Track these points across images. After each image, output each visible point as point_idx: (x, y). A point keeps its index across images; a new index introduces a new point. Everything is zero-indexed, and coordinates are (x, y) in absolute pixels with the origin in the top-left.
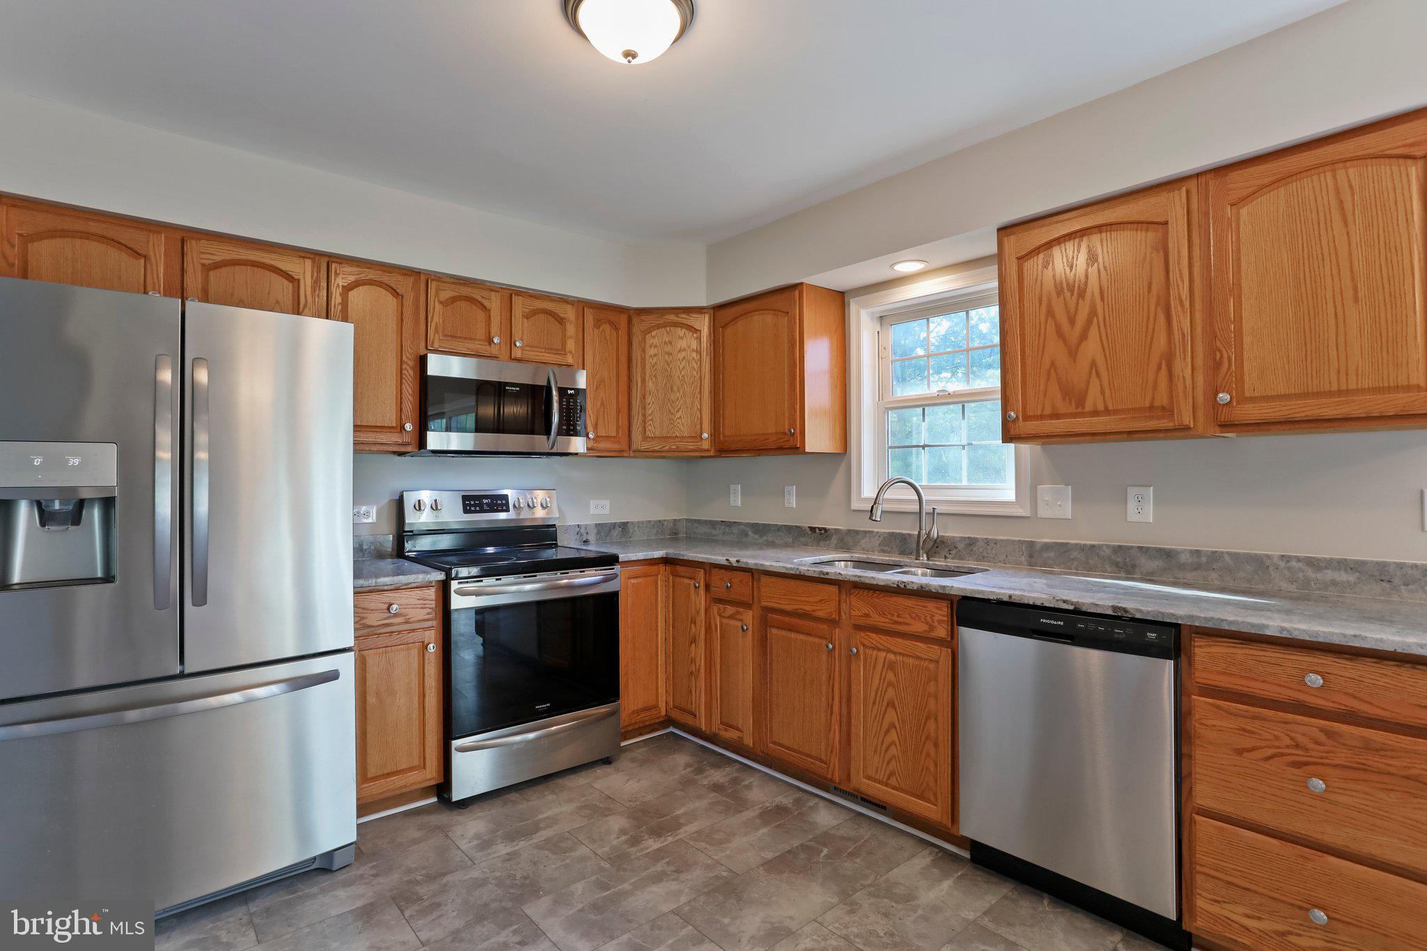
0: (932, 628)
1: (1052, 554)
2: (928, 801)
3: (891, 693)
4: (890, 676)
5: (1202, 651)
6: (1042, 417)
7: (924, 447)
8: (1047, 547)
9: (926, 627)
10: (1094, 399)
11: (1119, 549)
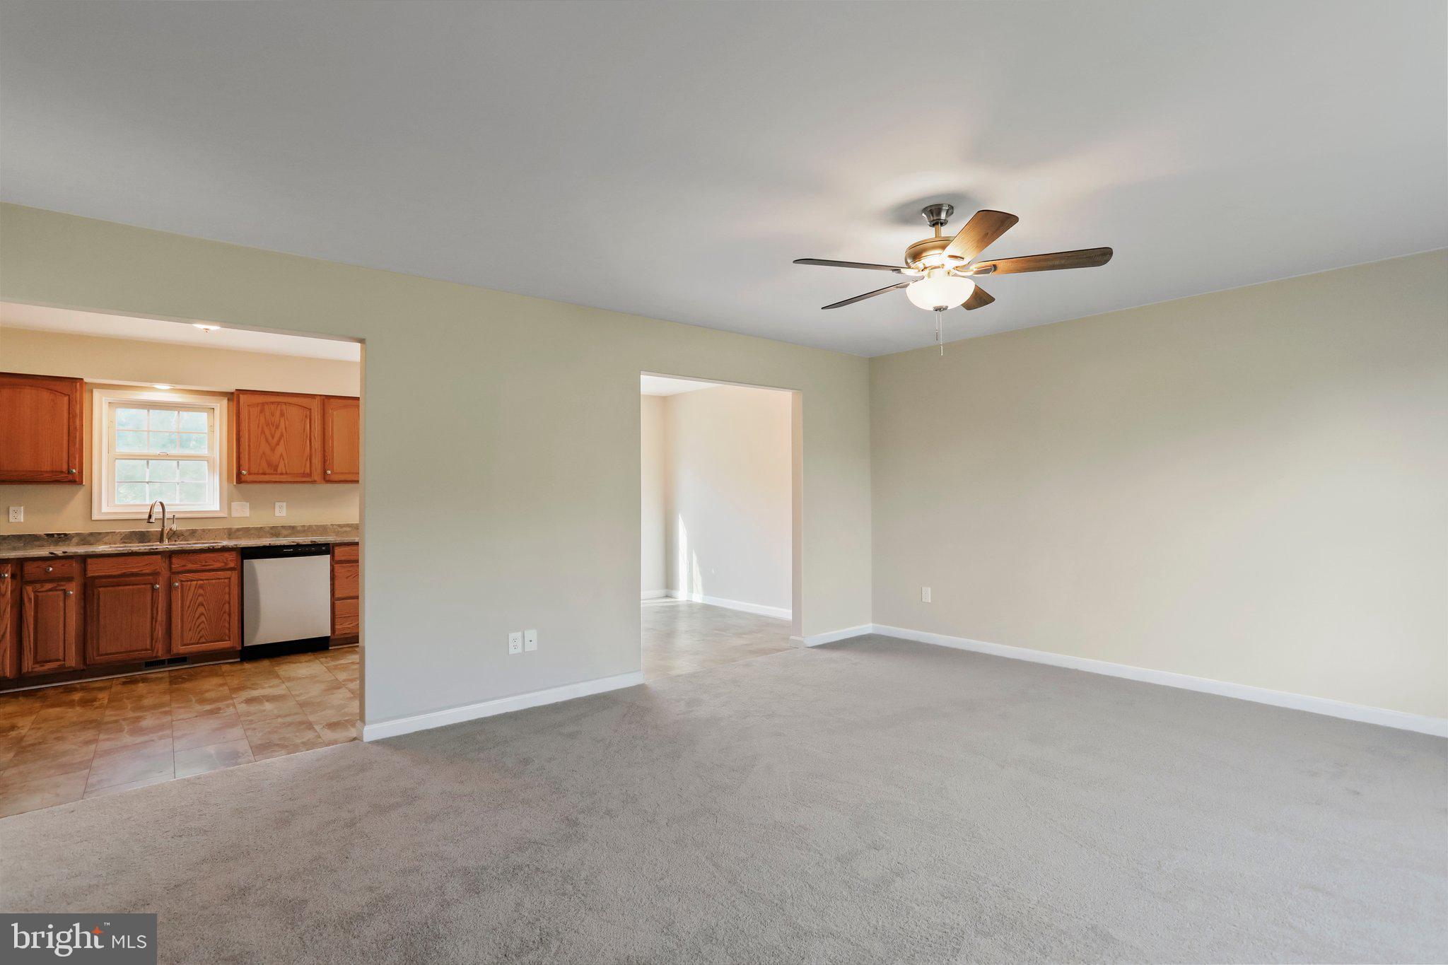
0: (226, 564)
1: (241, 533)
2: (227, 641)
3: (200, 599)
4: (201, 591)
5: (338, 551)
6: (258, 474)
7: (148, 483)
8: (238, 530)
9: (223, 564)
10: (281, 468)
11: (273, 528)
